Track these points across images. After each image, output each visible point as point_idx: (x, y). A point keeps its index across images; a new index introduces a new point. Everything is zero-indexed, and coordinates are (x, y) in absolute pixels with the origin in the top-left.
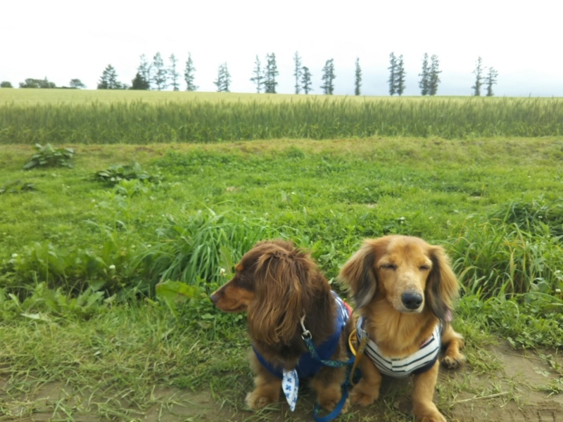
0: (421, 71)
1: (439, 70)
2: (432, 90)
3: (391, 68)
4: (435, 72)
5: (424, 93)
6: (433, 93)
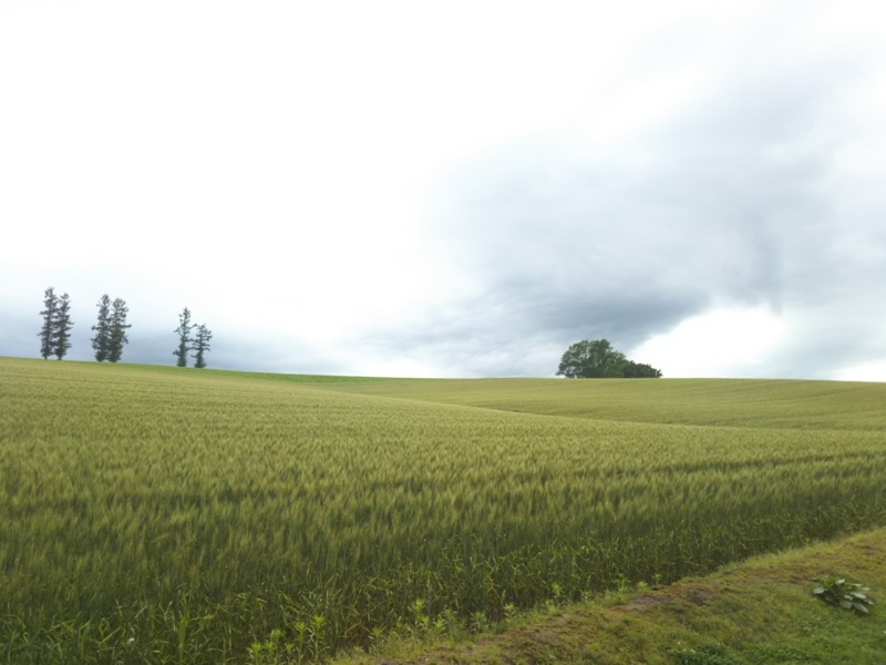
0: (96, 323)
1: (127, 323)
2: (114, 353)
3: (46, 312)
4: (119, 326)
5: (100, 357)
6: (114, 358)
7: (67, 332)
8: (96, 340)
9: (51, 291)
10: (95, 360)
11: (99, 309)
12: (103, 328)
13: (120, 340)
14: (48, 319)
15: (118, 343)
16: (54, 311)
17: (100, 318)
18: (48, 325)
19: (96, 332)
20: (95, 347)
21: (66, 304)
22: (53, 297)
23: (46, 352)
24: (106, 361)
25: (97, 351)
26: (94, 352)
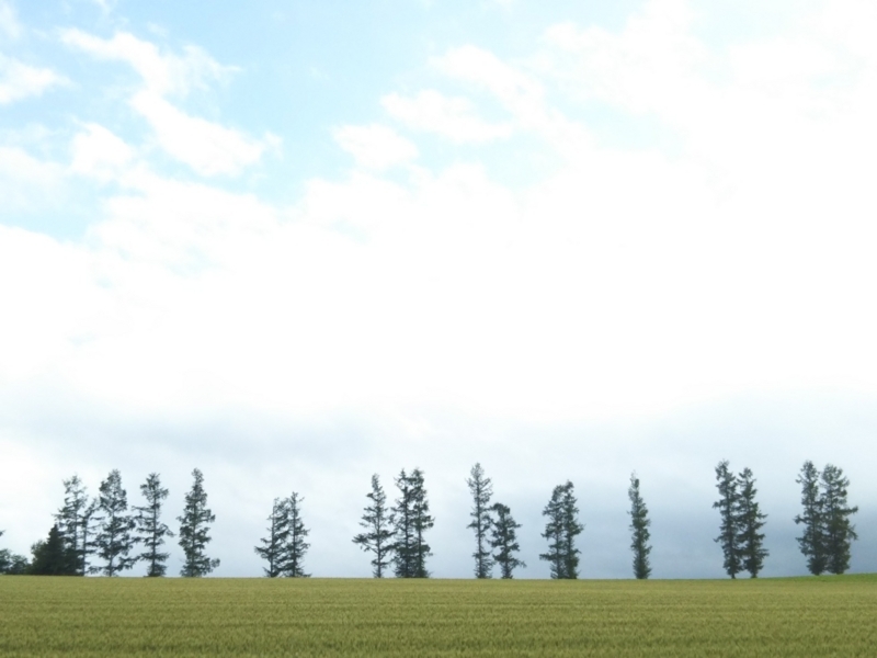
0: (801, 510)
1: (850, 504)
2: (836, 559)
3: (722, 503)
4: (837, 511)
5: (816, 567)
6: (839, 566)
7: (758, 532)
8: (804, 540)
9: (724, 467)
10: (808, 573)
11: (801, 487)
12: (813, 518)
13: (844, 535)
14: (726, 513)
15: (842, 541)
16: (734, 498)
17: (805, 502)
18: (729, 521)
19: (803, 526)
20: (805, 551)
21: (749, 486)
22: (729, 478)
23: (732, 567)
24: (826, 573)
25: (809, 557)
26: (805, 560)
